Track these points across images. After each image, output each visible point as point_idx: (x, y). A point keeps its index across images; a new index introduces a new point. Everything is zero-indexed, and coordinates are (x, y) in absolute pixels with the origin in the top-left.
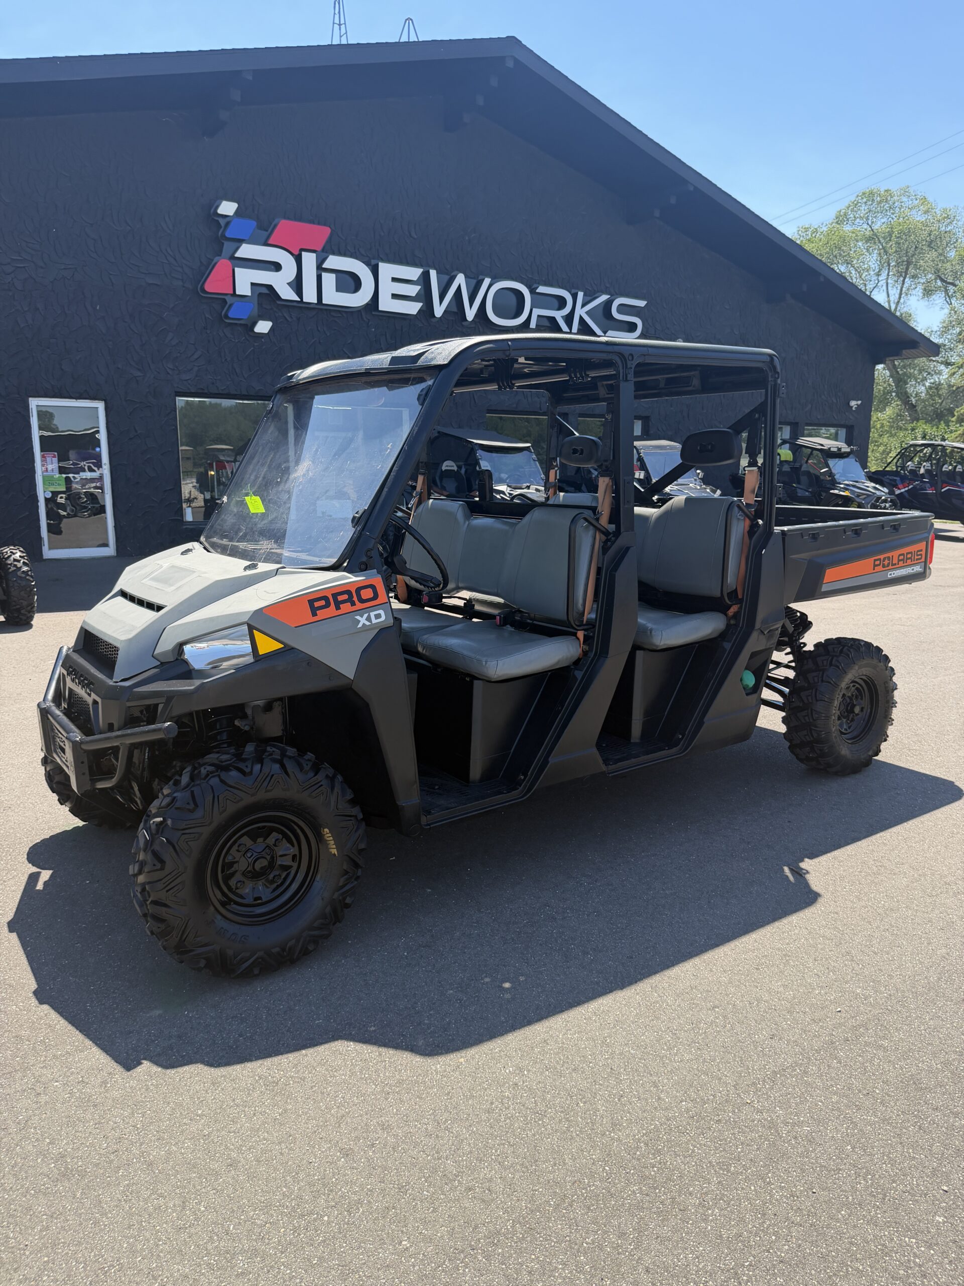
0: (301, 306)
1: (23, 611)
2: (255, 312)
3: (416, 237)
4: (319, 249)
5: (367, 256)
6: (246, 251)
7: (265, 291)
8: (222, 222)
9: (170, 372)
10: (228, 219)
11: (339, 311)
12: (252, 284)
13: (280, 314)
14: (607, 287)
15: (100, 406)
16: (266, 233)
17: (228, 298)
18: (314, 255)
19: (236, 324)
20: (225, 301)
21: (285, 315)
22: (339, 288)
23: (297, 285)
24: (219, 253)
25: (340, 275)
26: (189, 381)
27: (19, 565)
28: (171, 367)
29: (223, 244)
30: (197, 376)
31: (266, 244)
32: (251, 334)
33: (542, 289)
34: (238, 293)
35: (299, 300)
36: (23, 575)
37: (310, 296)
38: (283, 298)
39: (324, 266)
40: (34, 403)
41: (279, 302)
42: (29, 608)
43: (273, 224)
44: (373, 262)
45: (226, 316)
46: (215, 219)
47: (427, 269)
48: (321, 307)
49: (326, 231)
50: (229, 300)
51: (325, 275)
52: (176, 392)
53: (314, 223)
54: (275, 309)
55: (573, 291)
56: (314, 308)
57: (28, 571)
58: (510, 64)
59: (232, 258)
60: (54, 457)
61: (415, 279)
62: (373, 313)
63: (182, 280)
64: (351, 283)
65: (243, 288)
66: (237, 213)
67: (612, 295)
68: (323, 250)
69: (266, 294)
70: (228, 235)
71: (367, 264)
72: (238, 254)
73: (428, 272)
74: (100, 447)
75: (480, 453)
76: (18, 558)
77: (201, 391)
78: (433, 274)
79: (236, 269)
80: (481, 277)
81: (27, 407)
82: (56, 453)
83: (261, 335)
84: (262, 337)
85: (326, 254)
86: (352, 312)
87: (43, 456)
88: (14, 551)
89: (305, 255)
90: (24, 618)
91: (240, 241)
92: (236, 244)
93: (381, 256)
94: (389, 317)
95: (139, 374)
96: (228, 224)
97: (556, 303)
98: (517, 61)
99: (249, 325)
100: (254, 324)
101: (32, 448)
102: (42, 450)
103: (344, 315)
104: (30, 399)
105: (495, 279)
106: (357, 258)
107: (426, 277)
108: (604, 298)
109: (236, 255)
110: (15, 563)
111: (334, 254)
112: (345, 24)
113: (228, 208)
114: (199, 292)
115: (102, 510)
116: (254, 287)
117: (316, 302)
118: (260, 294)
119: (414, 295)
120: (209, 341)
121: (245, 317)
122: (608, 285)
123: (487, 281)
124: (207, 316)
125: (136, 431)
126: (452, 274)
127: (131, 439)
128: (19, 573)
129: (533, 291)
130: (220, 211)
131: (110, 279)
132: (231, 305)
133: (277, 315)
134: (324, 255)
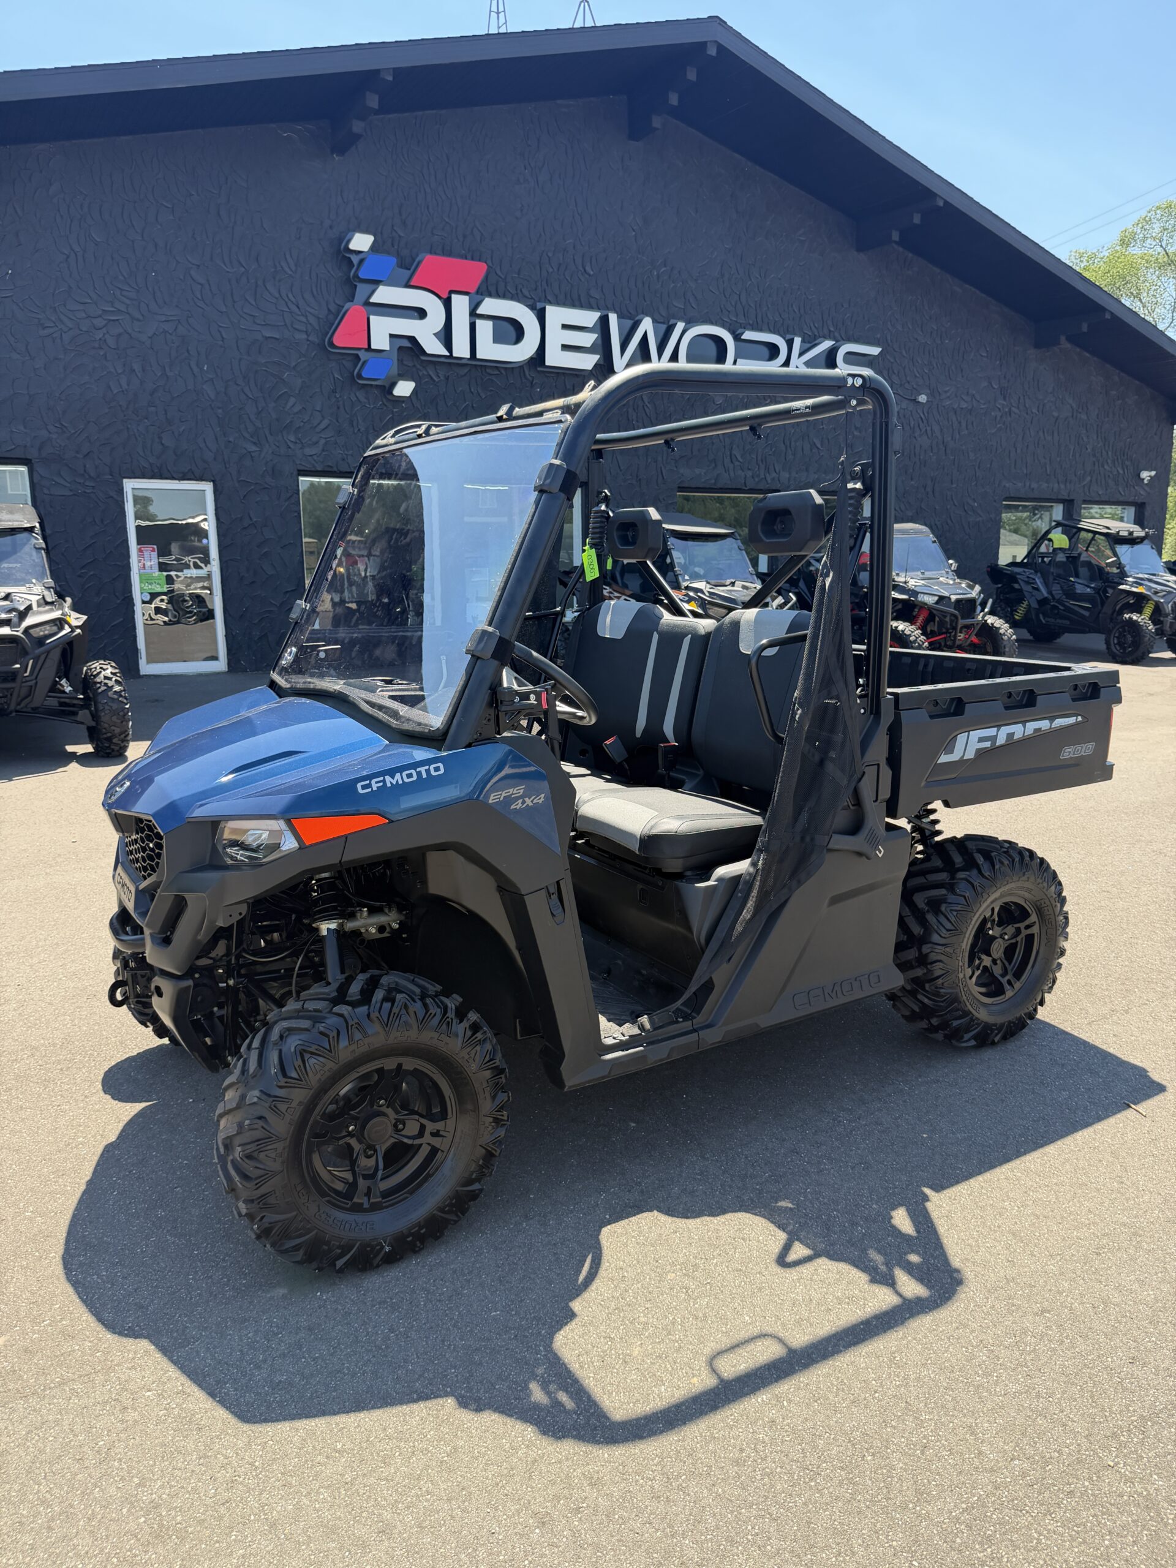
0: (450, 362)
1: (115, 740)
2: (394, 370)
3: (592, 273)
4: (473, 290)
5: (532, 298)
6: (384, 294)
7: (406, 344)
8: (355, 259)
9: (291, 445)
10: (361, 256)
11: (497, 367)
12: (392, 336)
13: (425, 373)
14: (830, 331)
15: (208, 488)
16: (408, 273)
17: (362, 354)
18: (466, 298)
19: (371, 385)
20: (357, 357)
21: (431, 373)
22: (498, 338)
23: (446, 336)
24: (351, 298)
25: (496, 321)
26: (315, 457)
27: (110, 683)
28: (292, 438)
29: (356, 286)
30: (323, 450)
31: (408, 286)
32: (390, 397)
33: (748, 335)
34: (373, 347)
35: (448, 354)
36: (116, 697)
37: (461, 349)
38: (428, 352)
39: (479, 311)
40: (130, 486)
41: (423, 358)
42: (123, 736)
43: (417, 260)
44: (539, 305)
45: (360, 376)
46: (344, 256)
47: (605, 313)
48: (475, 365)
49: (482, 268)
50: (363, 355)
51: (479, 323)
52: (299, 471)
53: (466, 258)
54: (418, 366)
55: (789, 337)
56: (466, 365)
57: (121, 691)
58: (712, 51)
59: (367, 303)
60: (153, 550)
61: (591, 325)
62: (539, 369)
63: (306, 332)
64: (512, 331)
65: (380, 341)
66: (374, 248)
67: (837, 341)
68: (477, 293)
69: (410, 347)
70: (362, 275)
71: (532, 308)
72: (374, 299)
73: (607, 316)
74: (207, 538)
75: (672, 542)
76: (110, 675)
77: (330, 469)
78: (613, 318)
79: (372, 318)
80: (672, 322)
81: (121, 491)
82: (155, 547)
83: (401, 400)
84: (403, 402)
85: (482, 297)
86: (513, 368)
87: (140, 551)
88: (105, 667)
89: (455, 298)
90: (116, 748)
91: (377, 283)
92: (372, 287)
93: (549, 298)
94: (558, 373)
95: (254, 448)
96: (361, 261)
97: (766, 351)
98: (721, 48)
99: (387, 386)
100: (393, 385)
101: (126, 541)
102: (138, 544)
103: (503, 372)
104: (125, 481)
105: (690, 322)
106: (519, 301)
107: (604, 322)
108: (827, 344)
109: (372, 300)
110: (106, 681)
111: (490, 295)
112: (504, 11)
113: (361, 242)
114: (326, 347)
115: (210, 615)
116: (395, 340)
117: (468, 356)
118: (400, 348)
119: (589, 345)
120: (338, 408)
121: (383, 377)
122: (832, 329)
123: (680, 326)
124: (336, 376)
125: (251, 519)
126: (637, 318)
127: (245, 528)
128: (110, 694)
129: (737, 338)
130: (354, 245)
131: (220, 332)
132: (364, 363)
133: (421, 374)
134: (479, 297)
